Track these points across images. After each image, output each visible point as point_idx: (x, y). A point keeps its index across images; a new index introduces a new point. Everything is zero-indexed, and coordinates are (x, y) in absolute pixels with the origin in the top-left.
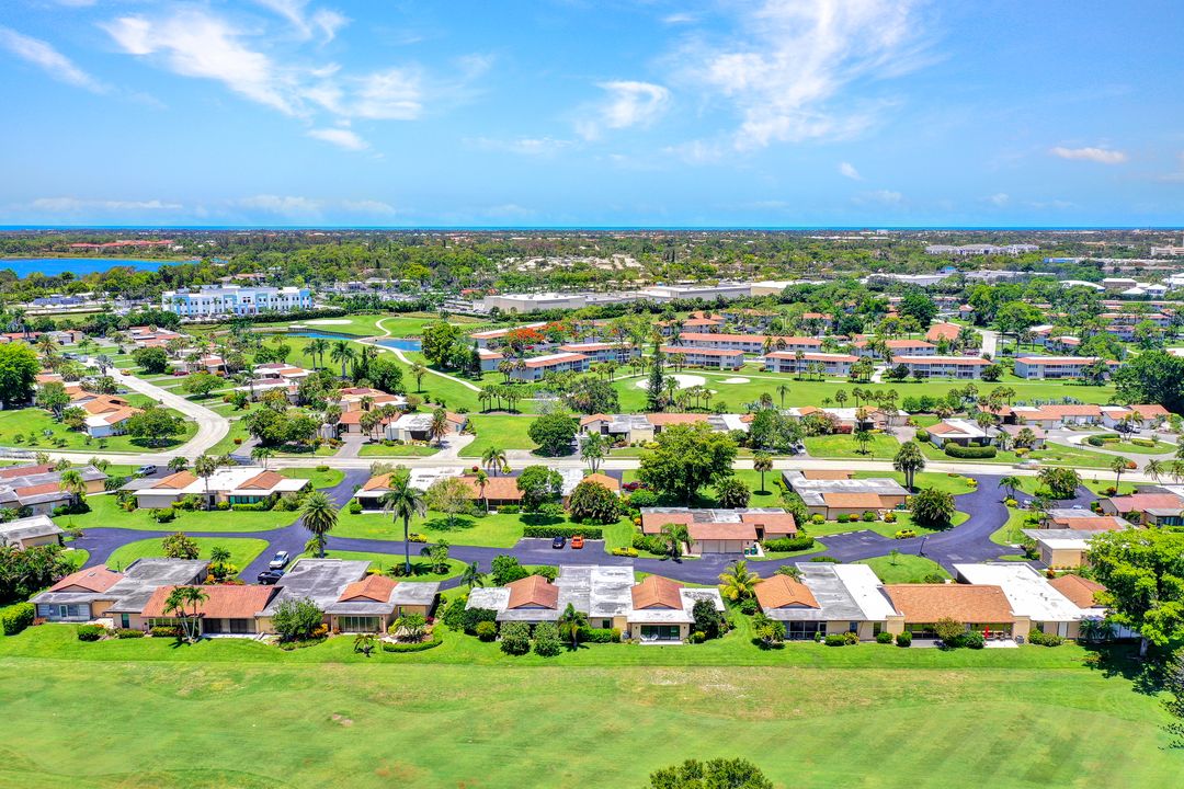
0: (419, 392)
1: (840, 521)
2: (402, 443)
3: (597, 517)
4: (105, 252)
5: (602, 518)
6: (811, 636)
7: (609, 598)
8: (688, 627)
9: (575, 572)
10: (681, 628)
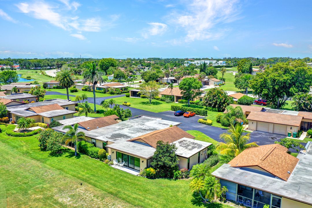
3: (214, 107)
5: (218, 107)
7: (129, 133)
8: (145, 162)
9: (144, 119)
10: (141, 160)
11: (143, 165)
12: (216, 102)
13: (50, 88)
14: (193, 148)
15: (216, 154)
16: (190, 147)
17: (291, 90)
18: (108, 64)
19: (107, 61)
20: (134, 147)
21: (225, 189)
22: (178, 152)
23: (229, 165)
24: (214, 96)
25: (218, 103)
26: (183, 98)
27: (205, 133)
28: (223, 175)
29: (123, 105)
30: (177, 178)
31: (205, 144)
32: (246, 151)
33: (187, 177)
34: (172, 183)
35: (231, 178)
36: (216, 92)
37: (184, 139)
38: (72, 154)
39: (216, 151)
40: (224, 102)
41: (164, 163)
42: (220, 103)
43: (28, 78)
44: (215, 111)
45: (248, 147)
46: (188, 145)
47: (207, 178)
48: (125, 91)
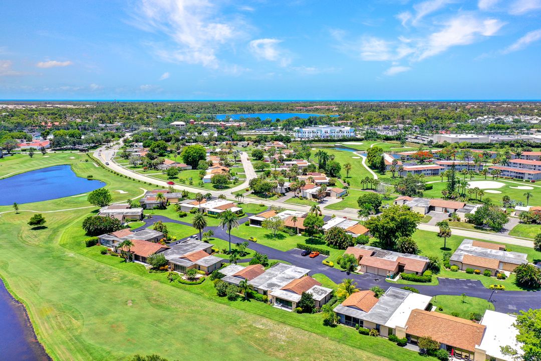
0: (347, 177)
1: (468, 272)
2: (307, 199)
3: (336, 245)
4: (306, 111)
5: (338, 246)
6: (354, 326)
7: (278, 282)
8: (296, 304)
9: (283, 267)
10: (293, 303)
11: (294, 306)
12: (337, 240)
13: (149, 209)
14: (322, 293)
15: (336, 296)
16: (320, 293)
17: (397, 234)
18: (195, 154)
19: (194, 151)
20: (287, 294)
21: (339, 318)
22: (314, 298)
23: (342, 305)
24: (335, 235)
25: (339, 242)
26: (306, 231)
27: (328, 277)
28: (338, 311)
29: (249, 240)
30: (314, 313)
31: (329, 290)
32: (353, 295)
33: (319, 312)
34: (312, 315)
35: (342, 312)
36: (336, 232)
37: (316, 286)
38: (244, 299)
39: (336, 294)
40: (344, 241)
41: (307, 305)
42: (340, 242)
43: (90, 178)
44: (336, 248)
45: (355, 292)
46: (319, 292)
47: (330, 312)
48: (240, 215)
